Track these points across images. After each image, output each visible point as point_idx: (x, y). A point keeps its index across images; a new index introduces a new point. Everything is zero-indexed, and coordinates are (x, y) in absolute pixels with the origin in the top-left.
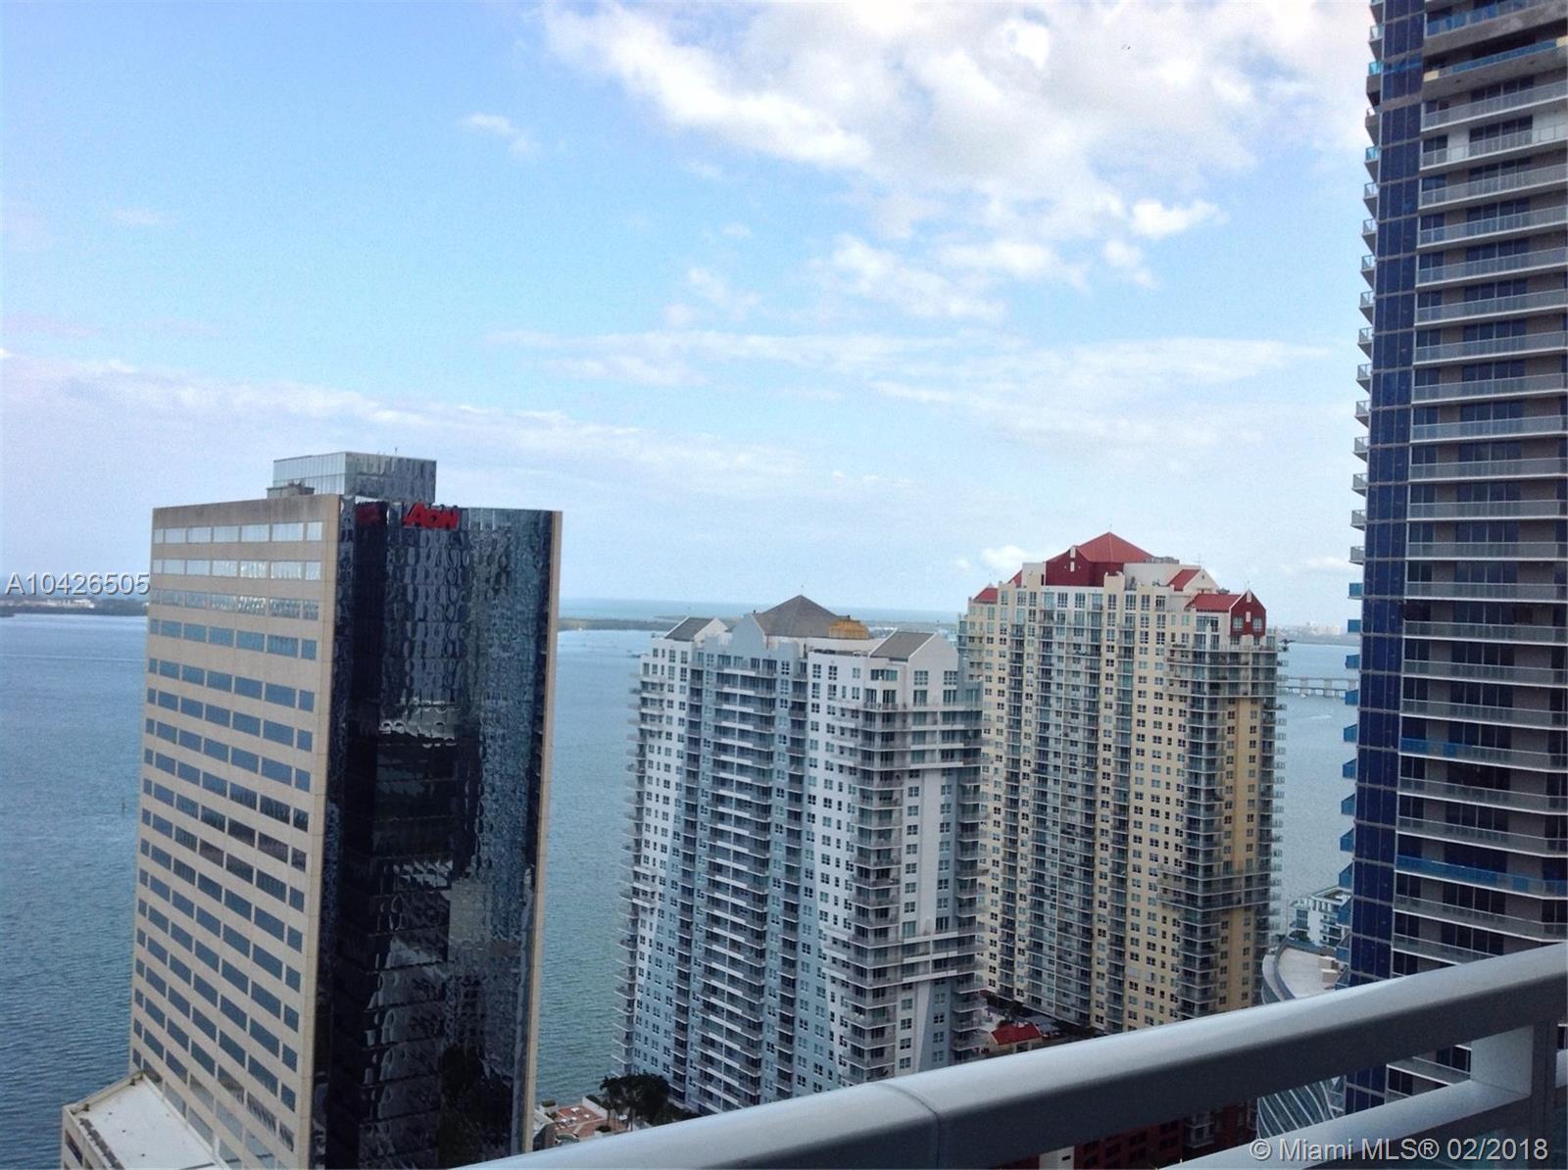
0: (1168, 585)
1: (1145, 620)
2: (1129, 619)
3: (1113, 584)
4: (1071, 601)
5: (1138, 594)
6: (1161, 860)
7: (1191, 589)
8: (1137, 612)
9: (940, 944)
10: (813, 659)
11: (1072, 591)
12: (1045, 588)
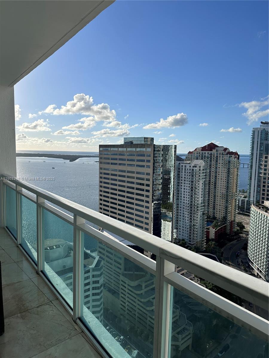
0: (223, 151)
1: (220, 157)
2: (217, 156)
3: (214, 151)
4: (207, 153)
5: (219, 152)
6: (222, 193)
7: (227, 151)
8: (219, 155)
9: (202, 206)
10: (181, 164)
11: (207, 152)
12: (202, 152)
